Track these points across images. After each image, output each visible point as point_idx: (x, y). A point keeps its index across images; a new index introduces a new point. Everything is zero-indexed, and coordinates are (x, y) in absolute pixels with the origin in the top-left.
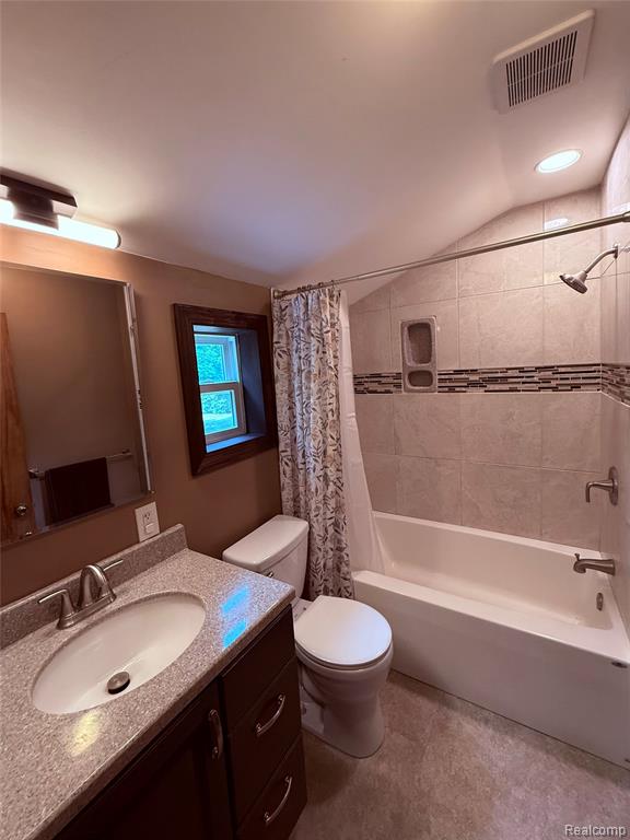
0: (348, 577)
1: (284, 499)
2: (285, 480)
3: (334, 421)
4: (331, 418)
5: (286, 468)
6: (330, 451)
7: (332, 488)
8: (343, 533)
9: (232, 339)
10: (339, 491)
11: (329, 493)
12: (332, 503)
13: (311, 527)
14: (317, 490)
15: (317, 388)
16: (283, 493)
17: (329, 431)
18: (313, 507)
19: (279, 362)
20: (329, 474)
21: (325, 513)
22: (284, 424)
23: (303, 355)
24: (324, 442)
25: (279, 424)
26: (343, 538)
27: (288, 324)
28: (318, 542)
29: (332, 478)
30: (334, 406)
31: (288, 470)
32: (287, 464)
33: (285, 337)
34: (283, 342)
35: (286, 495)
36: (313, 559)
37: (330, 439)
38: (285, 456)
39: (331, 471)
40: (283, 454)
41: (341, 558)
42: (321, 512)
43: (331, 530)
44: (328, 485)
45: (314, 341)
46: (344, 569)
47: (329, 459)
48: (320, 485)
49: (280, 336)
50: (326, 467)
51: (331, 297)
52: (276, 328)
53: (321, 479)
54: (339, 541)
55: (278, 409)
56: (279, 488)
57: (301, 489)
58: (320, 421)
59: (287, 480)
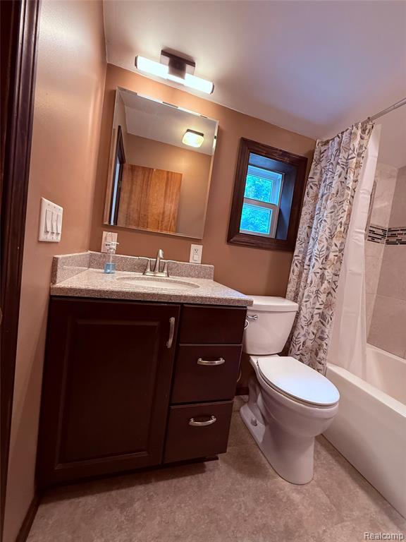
0: (322, 362)
1: (289, 289)
2: (293, 277)
3: (340, 232)
4: (338, 229)
5: (295, 269)
6: (331, 256)
7: (326, 285)
8: (328, 326)
9: (280, 176)
10: (332, 291)
11: (322, 289)
12: (323, 297)
13: (300, 309)
14: (312, 282)
15: (332, 204)
16: (289, 285)
17: (335, 241)
18: (306, 294)
19: (310, 191)
20: (326, 274)
21: (314, 304)
22: (302, 236)
23: (327, 183)
24: (328, 249)
25: (298, 235)
26: (327, 330)
27: (323, 164)
28: (302, 322)
29: (327, 278)
30: (344, 220)
31: (297, 270)
32: (296, 265)
33: (318, 175)
34: (316, 178)
35: (291, 287)
36: (296, 333)
37: (334, 247)
38: (297, 259)
39: (329, 274)
40: (295, 258)
41: (320, 345)
42: (311, 300)
43: (316, 318)
44: (322, 283)
45: (339, 168)
46: (321, 355)
47: (329, 262)
48: (316, 280)
49: (314, 174)
50: (325, 269)
51: (364, 131)
52: (313, 167)
53: (318, 275)
54: (323, 332)
55: (300, 226)
56: (287, 282)
57: (302, 284)
58: (328, 231)
59: (294, 277)
